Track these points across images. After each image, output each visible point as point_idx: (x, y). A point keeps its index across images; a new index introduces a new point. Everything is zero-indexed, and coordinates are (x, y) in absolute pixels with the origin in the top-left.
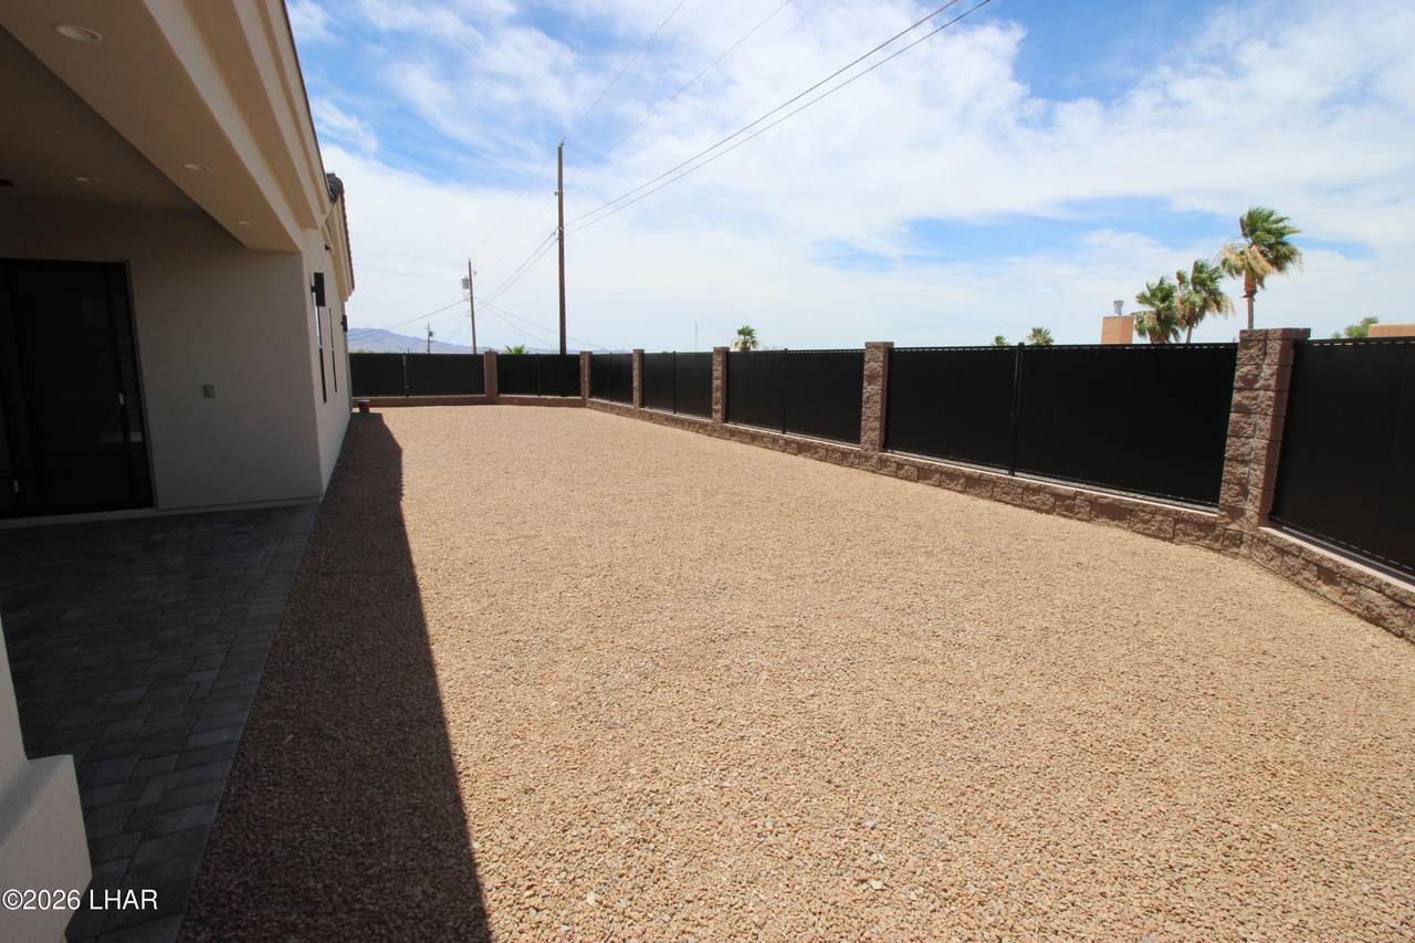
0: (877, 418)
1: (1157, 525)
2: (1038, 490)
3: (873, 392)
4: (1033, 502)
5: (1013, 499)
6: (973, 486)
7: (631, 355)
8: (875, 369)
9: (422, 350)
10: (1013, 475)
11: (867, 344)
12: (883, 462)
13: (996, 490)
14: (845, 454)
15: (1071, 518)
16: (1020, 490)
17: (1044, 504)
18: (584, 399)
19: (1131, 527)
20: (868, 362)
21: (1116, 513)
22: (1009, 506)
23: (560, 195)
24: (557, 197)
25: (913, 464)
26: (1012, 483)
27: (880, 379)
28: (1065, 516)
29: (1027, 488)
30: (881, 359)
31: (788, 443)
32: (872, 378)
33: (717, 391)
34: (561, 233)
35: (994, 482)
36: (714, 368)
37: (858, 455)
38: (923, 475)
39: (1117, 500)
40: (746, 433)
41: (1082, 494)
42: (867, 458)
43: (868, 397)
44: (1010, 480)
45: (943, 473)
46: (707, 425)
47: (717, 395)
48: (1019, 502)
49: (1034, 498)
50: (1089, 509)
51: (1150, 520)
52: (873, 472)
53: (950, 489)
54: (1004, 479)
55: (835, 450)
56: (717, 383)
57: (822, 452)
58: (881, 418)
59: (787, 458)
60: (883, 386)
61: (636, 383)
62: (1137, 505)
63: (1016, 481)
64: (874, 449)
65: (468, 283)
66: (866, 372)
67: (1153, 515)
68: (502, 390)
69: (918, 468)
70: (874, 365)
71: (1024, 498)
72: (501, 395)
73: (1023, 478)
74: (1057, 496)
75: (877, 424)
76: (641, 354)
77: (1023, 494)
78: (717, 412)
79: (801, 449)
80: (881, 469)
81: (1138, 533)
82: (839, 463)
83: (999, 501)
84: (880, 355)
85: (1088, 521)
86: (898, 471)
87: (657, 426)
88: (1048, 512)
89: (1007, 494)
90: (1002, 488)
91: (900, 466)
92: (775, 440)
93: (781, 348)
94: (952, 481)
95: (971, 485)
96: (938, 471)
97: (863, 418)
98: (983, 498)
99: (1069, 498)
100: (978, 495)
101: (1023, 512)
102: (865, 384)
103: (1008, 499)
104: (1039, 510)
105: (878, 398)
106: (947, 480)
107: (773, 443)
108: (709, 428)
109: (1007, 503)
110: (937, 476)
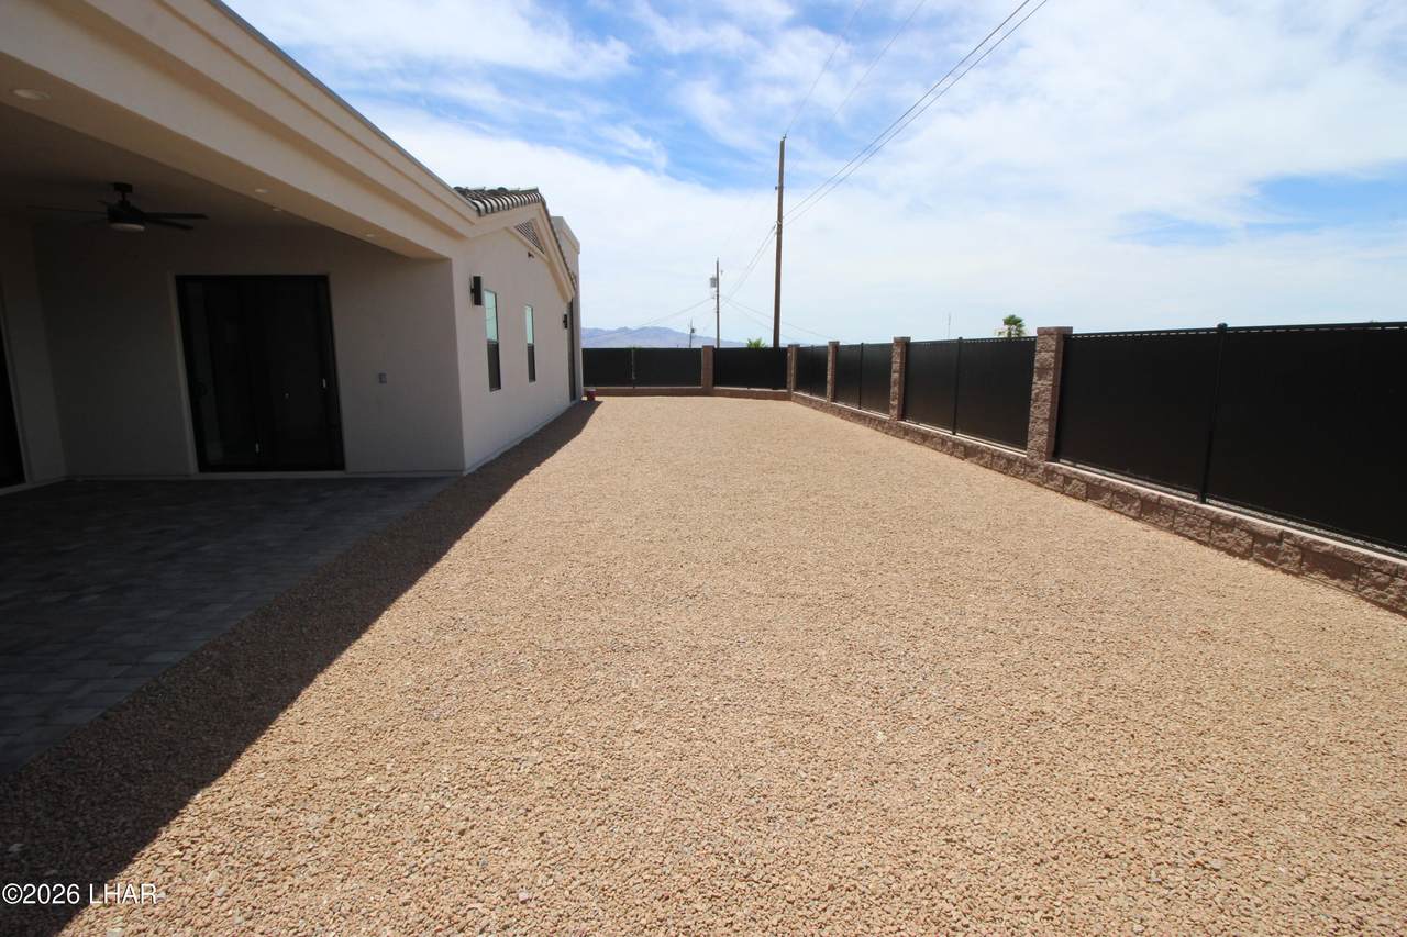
0: (1045, 420)
1: (1397, 592)
2: (1232, 525)
3: (1043, 387)
4: (1224, 540)
5: (1198, 535)
6: (1149, 512)
7: (826, 347)
8: (1046, 360)
9: (684, 345)
10: (1203, 502)
11: (1039, 330)
12: (1050, 473)
13: (1178, 519)
14: (1010, 461)
15: (1273, 568)
16: (1208, 523)
17: (1238, 544)
18: (789, 393)
19: (1356, 590)
20: (1040, 352)
21: (1338, 569)
22: (1192, 543)
23: (780, 189)
24: (777, 191)
25: (1082, 479)
26: (1198, 512)
27: (1051, 373)
28: (1266, 565)
29: (1217, 521)
30: (1054, 348)
31: (956, 444)
32: (1043, 371)
33: (895, 385)
34: (780, 227)
35: (1175, 509)
36: (893, 360)
37: (1024, 464)
38: (1092, 492)
39: (1339, 549)
40: (918, 432)
41: (1290, 535)
42: (1034, 468)
43: (1037, 394)
44: (1196, 508)
45: (1116, 492)
46: (885, 422)
47: (895, 390)
48: (1206, 539)
49: (1225, 535)
50: (1299, 557)
51: (1387, 585)
52: (1038, 485)
53: (1122, 513)
54: (1188, 506)
55: (1000, 456)
56: (895, 376)
57: (988, 458)
58: (1049, 419)
59: (955, 463)
60: (1054, 380)
61: (829, 377)
62: (1370, 559)
63: (1203, 510)
64: (1041, 458)
65: (715, 282)
66: (1036, 365)
67: (1392, 576)
68: (716, 383)
69: (1088, 484)
70: (1045, 356)
71: (1212, 534)
72: (716, 388)
73: (1215, 508)
74: (1256, 535)
75: (1045, 427)
76: (835, 345)
77: (1211, 528)
78: (893, 407)
79: (969, 453)
80: (1047, 482)
81: (1368, 600)
82: (1004, 471)
83: (1180, 534)
84: (1052, 343)
85: (1296, 575)
86: (1065, 486)
87: (843, 421)
88: (1243, 557)
89: (1192, 526)
90: (1186, 518)
91: (1067, 479)
92: (944, 441)
93: (954, 337)
94: (1125, 503)
95: (1148, 510)
96: (1109, 488)
97: (1032, 419)
98: (1161, 528)
99: (1272, 539)
100: (1155, 524)
101: (1208, 552)
102: (1035, 378)
103: (1192, 533)
104: (1230, 552)
105: (1048, 396)
106: (1120, 501)
107: (942, 445)
108: (887, 425)
109: (1191, 539)
110: (1108, 496)
